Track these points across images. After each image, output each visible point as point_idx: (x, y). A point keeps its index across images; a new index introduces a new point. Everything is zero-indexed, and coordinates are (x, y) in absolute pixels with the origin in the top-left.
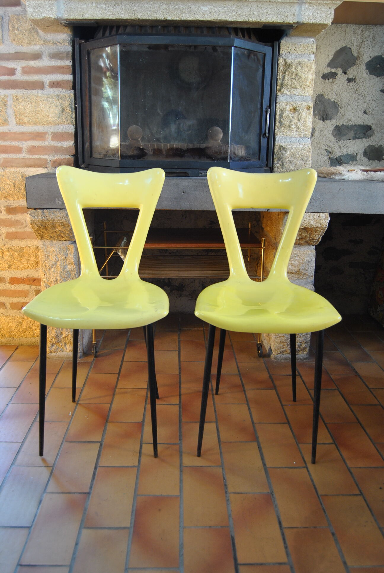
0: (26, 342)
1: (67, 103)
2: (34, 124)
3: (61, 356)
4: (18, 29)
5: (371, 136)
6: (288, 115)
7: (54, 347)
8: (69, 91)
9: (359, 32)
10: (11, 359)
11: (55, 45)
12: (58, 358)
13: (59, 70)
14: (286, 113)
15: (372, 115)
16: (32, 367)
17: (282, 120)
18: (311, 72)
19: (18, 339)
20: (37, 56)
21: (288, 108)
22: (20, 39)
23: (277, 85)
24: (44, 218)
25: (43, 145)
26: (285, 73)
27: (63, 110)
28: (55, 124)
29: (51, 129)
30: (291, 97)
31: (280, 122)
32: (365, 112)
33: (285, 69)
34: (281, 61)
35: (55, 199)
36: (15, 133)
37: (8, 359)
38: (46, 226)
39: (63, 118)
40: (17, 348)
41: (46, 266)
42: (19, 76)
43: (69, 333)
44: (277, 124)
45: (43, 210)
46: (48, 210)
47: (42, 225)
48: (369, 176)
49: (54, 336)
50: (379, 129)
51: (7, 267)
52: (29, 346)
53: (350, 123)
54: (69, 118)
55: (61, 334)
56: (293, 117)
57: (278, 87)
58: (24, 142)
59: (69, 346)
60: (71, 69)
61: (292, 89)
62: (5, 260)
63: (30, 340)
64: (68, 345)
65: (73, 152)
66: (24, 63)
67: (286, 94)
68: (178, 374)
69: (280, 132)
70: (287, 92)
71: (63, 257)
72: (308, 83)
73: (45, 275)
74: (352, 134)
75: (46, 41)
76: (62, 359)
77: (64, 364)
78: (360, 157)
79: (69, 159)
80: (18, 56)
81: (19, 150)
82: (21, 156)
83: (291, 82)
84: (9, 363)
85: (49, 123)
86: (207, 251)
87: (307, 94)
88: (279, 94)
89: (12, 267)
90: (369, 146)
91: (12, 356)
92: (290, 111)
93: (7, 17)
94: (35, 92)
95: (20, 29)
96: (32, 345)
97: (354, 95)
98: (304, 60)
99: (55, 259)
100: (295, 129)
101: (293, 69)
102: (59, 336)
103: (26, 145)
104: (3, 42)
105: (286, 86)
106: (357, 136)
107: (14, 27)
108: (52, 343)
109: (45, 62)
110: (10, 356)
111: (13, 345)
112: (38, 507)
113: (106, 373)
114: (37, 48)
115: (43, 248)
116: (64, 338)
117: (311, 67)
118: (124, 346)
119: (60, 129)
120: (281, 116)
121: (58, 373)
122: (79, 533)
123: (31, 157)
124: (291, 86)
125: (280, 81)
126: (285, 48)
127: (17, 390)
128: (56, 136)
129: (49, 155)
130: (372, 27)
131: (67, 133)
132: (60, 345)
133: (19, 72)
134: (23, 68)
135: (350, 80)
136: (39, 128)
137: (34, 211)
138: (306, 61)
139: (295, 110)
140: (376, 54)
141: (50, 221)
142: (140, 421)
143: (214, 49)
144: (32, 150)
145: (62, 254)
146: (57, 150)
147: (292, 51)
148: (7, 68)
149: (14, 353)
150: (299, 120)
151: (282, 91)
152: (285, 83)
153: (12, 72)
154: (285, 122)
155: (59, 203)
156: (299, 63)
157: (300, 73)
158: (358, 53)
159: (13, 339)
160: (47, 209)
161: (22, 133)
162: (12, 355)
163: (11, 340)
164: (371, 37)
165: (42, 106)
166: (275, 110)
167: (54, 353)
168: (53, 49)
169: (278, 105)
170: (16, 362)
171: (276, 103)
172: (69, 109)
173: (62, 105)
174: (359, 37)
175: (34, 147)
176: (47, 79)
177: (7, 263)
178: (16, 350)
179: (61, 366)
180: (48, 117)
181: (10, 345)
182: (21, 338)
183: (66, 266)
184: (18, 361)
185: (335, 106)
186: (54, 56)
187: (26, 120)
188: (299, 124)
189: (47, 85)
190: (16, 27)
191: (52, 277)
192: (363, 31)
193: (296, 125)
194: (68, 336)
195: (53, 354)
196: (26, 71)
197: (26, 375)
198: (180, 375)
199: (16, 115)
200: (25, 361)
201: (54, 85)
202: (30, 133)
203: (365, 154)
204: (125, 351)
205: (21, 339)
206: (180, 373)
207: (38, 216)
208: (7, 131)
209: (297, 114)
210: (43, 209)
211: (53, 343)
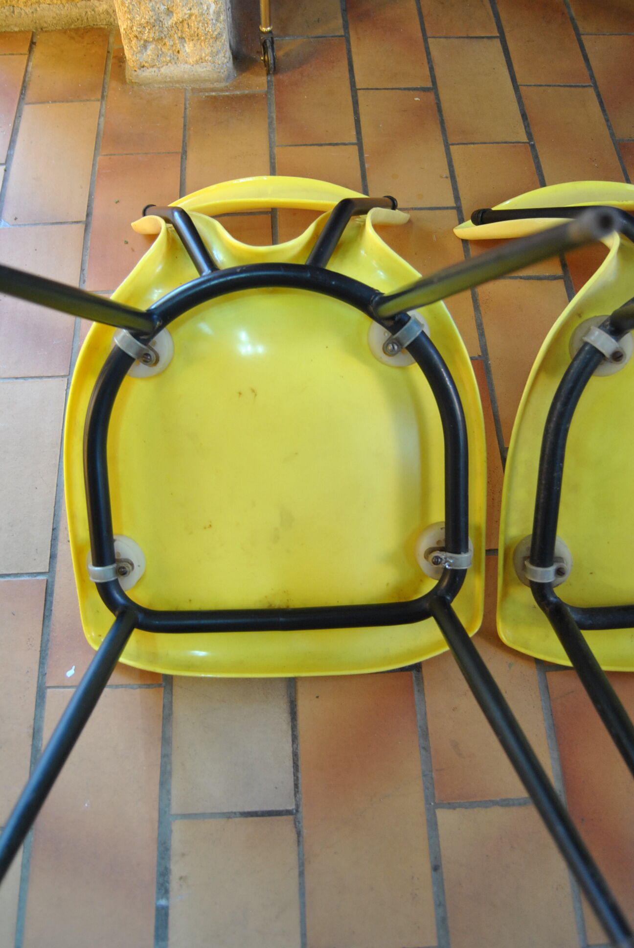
0: (54, 18)
3: (173, 77)
7: (149, 52)
10: (30, 94)
12: (165, 82)
16: (99, 124)
19: (28, 10)
37: (22, 94)
40: (33, 43)
43: (193, 11)
49: (147, 22)
52: (65, 32)
55: (169, 12)
59: (195, 45)
63: (64, 12)
64: (191, 44)
68: (526, 140)
76: (177, 85)
77: (188, 106)
84: (27, 110)
91: (27, 79)
96: (73, 26)
102: (161, 19)
108: (142, 42)
110: (24, 81)
111: (16, 29)
112: (294, 728)
113: (321, 145)
116: (176, 23)
118: (340, 21)
121: (184, 152)
122: (433, 825)
127: (86, 230)
132: (168, 44)
142: (477, 356)
149: (31, 64)
159: (13, 12)
162: (29, 75)
163: (6, 16)
167: (151, 69)
170: (48, 106)
178: (31, 50)
179: (185, 117)
181: (8, 30)
182: (34, 6)
184: (54, 102)
194: (191, 15)
195: (147, 73)
197: (94, 165)
198: (533, 147)
200: (72, 101)
204: (348, 41)
205: (36, 10)
206: (530, 135)
211: (146, 41)
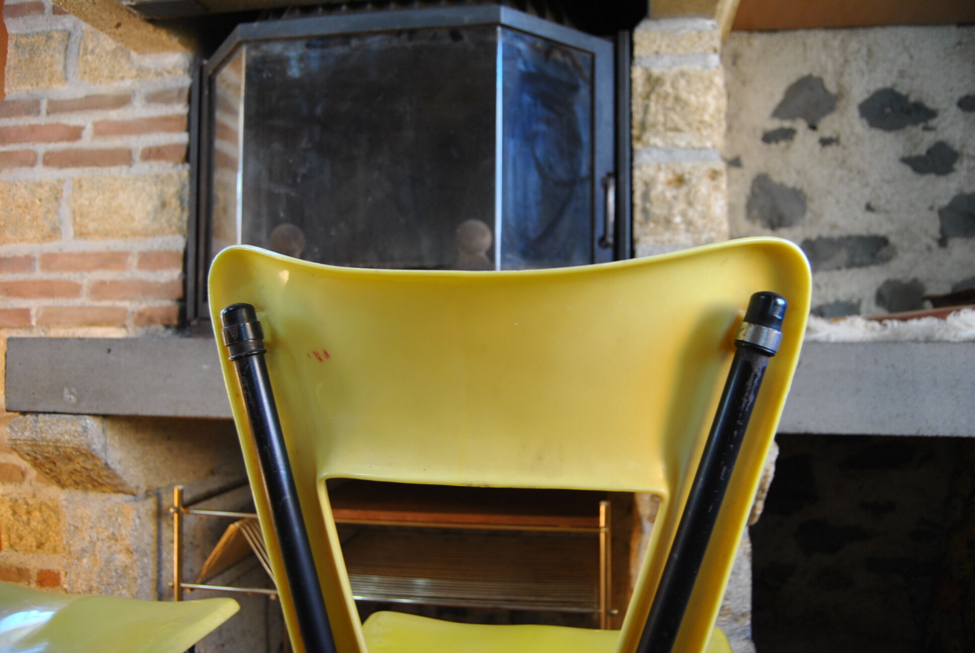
1: (171, 190)
2: (106, 234)
4: (93, 52)
5: (887, 259)
6: (663, 193)
8: (180, 167)
9: (836, 43)
11: (159, 78)
13: (163, 124)
14: (660, 189)
15: (887, 212)
17: (648, 205)
18: (714, 92)
20: (122, 101)
21: (662, 177)
22: (96, 69)
23: (631, 127)
24: (36, 435)
25: (120, 278)
26: (647, 97)
27: (164, 205)
28: (146, 235)
29: (140, 245)
30: (669, 151)
31: (645, 211)
32: (869, 208)
33: (648, 89)
34: (638, 73)
35: (62, 390)
36: (70, 255)
38: (46, 455)
39: (163, 221)
41: (70, 552)
42: (87, 142)
44: (638, 216)
45: (37, 416)
46: (47, 417)
47: (36, 453)
48: (887, 332)
50: (906, 244)
51: (34, 544)
53: (836, 234)
54: (175, 220)
56: (675, 198)
57: (635, 132)
58: (86, 274)
60: (185, 121)
61: (670, 134)
62: (32, 530)
65: (179, 292)
66: (99, 116)
67: (655, 146)
69: (645, 235)
70: (657, 141)
71: (106, 534)
72: (707, 118)
73: (68, 576)
74: (843, 255)
75: (141, 72)
78: (869, 305)
79: (168, 308)
80: (90, 103)
81: (73, 290)
82: (77, 302)
83: (665, 115)
85: (134, 234)
86: (445, 532)
87: (709, 144)
88: (637, 146)
89: (46, 545)
90: (888, 283)
92: (669, 183)
93: (79, 33)
94: (114, 170)
95: (97, 51)
97: (839, 173)
98: (693, 67)
99: (90, 536)
100: (682, 227)
101: (668, 88)
103: (88, 279)
104: (66, 79)
105: (654, 125)
106: (857, 260)
107: (86, 49)
109: (139, 111)
114: (126, 85)
115: (67, 507)
117: (711, 82)
119: (156, 244)
120: (646, 196)
123: (96, 304)
124: (665, 125)
125: (637, 117)
126: (646, 43)
128: (149, 260)
129: (132, 299)
130: (861, 32)
131: (169, 253)
133: (87, 134)
134: (96, 124)
135: (825, 142)
136: (116, 244)
137: (21, 417)
138: (698, 68)
139: (680, 181)
140: (880, 85)
141: (51, 444)
143: (455, 34)
144: (99, 290)
145: (104, 525)
146: (146, 289)
147: (664, 48)
148: (66, 127)
150: (690, 204)
151: (645, 138)
152: (650, 119)
153: (75, 133)
154: (657, 210)
155: (70, 399)
156: (683, 74)
157: (684, 95)
158: (839, 85)
160: (45, 413)
161: (84, 255)
164: (864, 51)
165: (122, 197)
166: (631, 185)
168: (155, 84)
169: (637, 173)
171: (631, 168)
172: (174, 203)
173: (161, 195)
174: (837, 54)
175: (103, 283)
176: (138, 143)
177: (35, 537)
180: (133, 219)
183: (116, 556)
185: (798, 197)
186: (155, 98)
187: (92, 226)
188: (691, 213)
189: (137, 156)
190: (90, 48)
191: (80, 581)
192: (843, 41)
193: (684, 214)
196: (101, 130)
199: (74, 219)
201: (153, 154)
202: (98, 255)
203: (881, 298)
207: (25, 429)
208: (56, 251)
209: (684, 190)
210: (37, 413)
